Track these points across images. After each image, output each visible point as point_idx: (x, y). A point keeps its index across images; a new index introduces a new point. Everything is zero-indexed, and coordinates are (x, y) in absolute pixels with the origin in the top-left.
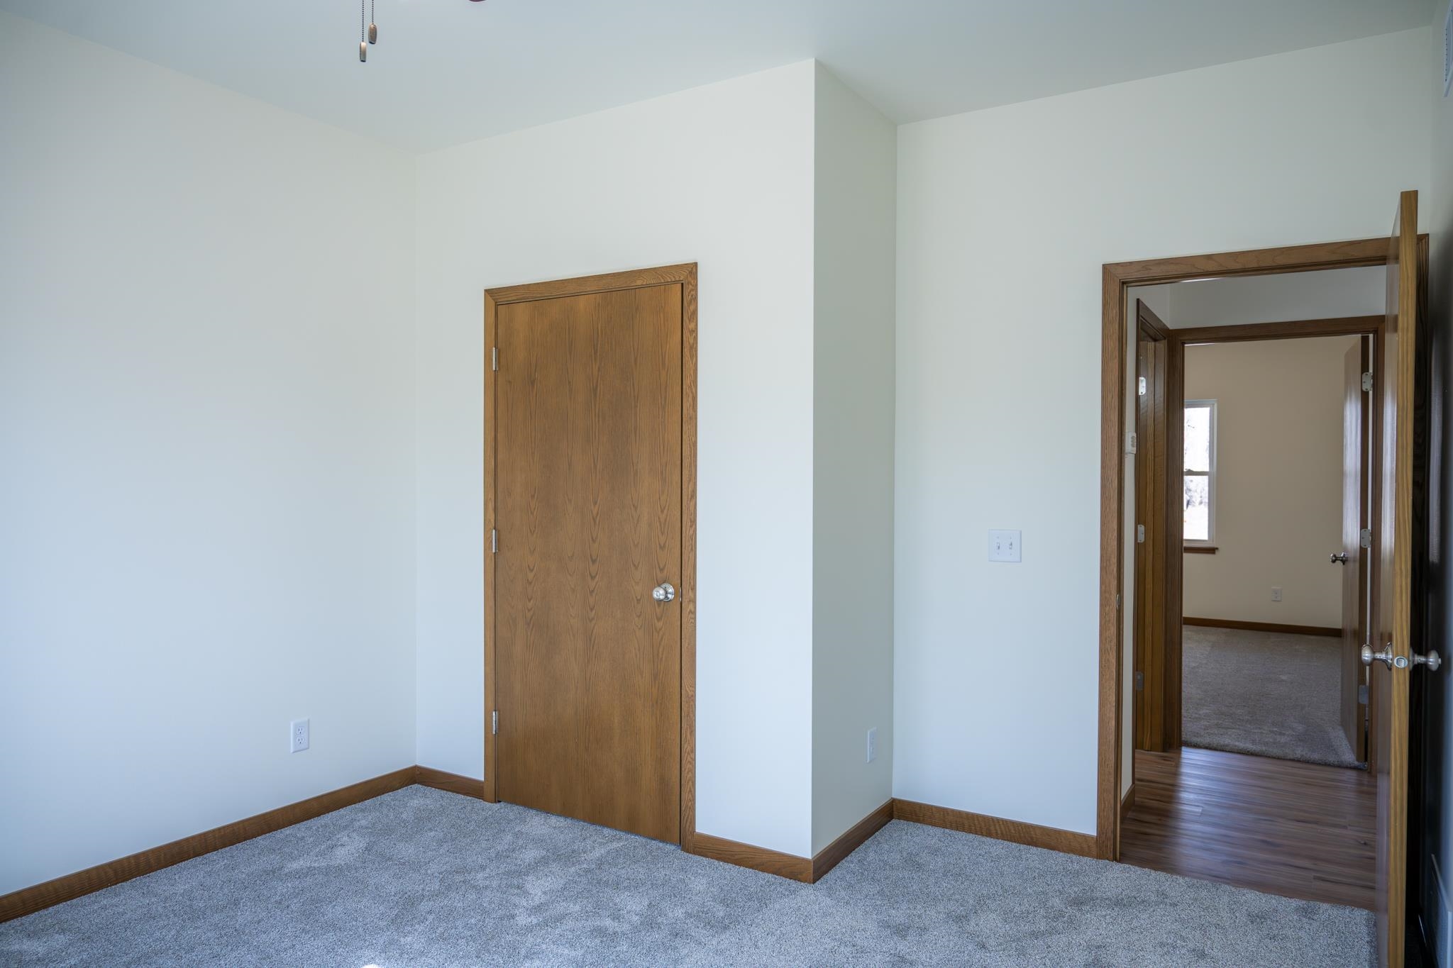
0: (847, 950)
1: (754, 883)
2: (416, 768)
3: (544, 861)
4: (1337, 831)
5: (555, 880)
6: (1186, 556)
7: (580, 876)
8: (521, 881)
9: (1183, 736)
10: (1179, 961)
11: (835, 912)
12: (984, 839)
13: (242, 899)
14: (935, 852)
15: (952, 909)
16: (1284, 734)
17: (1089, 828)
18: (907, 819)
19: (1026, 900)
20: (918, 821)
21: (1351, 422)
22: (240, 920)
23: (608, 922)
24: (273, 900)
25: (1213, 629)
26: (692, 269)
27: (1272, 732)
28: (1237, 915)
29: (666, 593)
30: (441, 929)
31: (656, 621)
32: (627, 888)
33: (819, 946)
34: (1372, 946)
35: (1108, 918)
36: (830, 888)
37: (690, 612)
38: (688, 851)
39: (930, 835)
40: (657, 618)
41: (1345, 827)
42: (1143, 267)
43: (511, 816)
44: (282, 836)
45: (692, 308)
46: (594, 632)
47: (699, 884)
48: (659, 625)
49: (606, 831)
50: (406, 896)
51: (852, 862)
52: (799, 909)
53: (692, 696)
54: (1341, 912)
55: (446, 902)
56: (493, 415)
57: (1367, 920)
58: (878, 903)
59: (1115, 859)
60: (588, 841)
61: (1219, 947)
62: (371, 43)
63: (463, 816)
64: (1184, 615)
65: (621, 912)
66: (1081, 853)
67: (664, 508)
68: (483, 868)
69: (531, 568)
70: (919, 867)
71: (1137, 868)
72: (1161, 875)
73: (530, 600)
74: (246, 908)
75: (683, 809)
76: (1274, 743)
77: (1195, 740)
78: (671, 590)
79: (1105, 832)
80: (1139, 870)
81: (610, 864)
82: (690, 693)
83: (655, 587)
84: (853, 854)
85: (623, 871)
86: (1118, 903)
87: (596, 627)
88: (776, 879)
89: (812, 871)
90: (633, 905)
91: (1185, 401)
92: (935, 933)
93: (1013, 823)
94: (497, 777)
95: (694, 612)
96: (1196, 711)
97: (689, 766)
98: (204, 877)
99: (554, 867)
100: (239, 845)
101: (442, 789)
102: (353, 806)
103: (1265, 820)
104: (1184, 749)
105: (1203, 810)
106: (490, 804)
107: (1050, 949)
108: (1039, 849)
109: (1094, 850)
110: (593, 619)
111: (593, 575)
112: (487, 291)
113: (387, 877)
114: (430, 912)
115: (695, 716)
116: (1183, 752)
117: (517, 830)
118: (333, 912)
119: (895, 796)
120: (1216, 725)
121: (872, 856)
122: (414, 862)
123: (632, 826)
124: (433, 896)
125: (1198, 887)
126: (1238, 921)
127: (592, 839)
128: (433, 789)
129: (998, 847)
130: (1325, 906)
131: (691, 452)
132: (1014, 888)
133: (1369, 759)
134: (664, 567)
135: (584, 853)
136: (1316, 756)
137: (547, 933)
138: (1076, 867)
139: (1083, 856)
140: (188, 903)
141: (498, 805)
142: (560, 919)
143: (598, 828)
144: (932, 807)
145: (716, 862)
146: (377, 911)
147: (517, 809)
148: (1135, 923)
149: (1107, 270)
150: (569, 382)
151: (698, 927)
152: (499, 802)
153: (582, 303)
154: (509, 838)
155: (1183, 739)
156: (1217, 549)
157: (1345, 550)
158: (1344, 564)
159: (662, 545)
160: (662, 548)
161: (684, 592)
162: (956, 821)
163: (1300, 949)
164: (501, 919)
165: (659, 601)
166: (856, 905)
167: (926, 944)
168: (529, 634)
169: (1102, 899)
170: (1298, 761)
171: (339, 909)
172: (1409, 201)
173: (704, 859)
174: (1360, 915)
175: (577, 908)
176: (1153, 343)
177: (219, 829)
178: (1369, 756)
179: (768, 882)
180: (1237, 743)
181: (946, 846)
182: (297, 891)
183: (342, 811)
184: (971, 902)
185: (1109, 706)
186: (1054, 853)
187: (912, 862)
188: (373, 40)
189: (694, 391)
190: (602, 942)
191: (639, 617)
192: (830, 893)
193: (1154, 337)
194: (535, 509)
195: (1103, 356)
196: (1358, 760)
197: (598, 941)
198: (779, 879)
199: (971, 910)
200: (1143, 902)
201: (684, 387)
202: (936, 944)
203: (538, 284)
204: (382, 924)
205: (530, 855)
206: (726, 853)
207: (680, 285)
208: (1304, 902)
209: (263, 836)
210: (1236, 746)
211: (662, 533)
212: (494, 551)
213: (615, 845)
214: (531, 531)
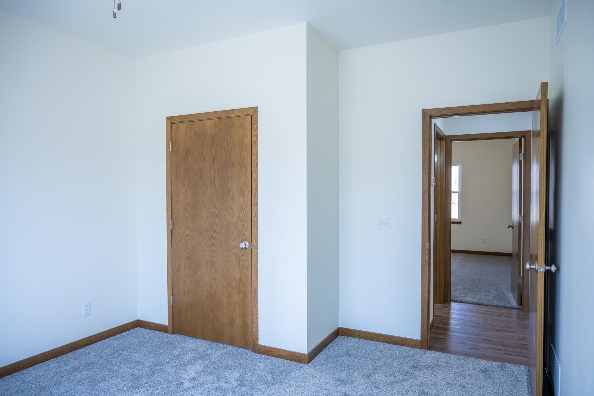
0: (323, 392)
1: (283, 365)
2: (138, 321)
3: (195, 359)
4: (512, 334)
5: (200, 367)
6: (452, 225)
7: (210, 365)
8: (185, 368)
9: (451, 298)
10: (455, 390)
11: (317, 375)
12: (376, 342)
13: (62, 381)
14: (356, 349)
15: (365, 372)
16: (490, 296)
17: (417, 336)
18: (344, 335)
19: (394, 367)
20: (349, 336)
21: (515, 173)
22: (62, 390)
23: (223, 384)
24: (76, 381)
25: (460, 254)
26: (255, 109)
27: (485, 295)
28: (476, 370)
29: (246, 245)
30: (151, 390)
31: (241, 257)
32: (231, 369)
33: (311, 391)
34: (528, 381)
35: (427, 374)
36: (315, 366)
37: (256, 253)
38: (255, 352)
39: (354, 342)
40: (241, 255)
41: (514, 332)
42: (438, 111)
43: (180, 340)
44: (80, 352)
45: (255, 126)
46: (215, 261)
47: (261, 366)
48: (242, 258)
49: (221, 345)
50: (136, 376)
51: (323, 354)
52: (302, 375)
53: (257, 288)
54: (515, 367)
55: (153, 378)
56: (170, 171)
57: (526, 370)
58: (335, 371)
59: (428, 349)
60: (213, 350)
61: (470, 384)
62: (118, 10)
63: (159, 340)
64: (452, 249)
65: (228, 380)
66: (415, 347)
67: (244, 209)
68: (168, 363)
69: (187, 235)
70: (351, 355)
71: (436, 352)
72: (446, 355)
73: (187, 249)
74: (64, 385)
75: (253, 335)
76: (486, 299)
77: (456, 299)
78: (247, 244)
79: (424, 338)
80: (437, 353)
81: (223, 359)
82: (256, 287)
83: (241, 243)
84: (323, 351)
85: (229, 362)
86: (430, 367)
87: (215, 260)
88: (292, 362)
89: (307, 359)
90: (233, 376)
91: (452, 163)
92: (358, 383)
93: (387, 336)
94: (173, 323)
95: (257, 253)
96: (456, 287)
97: (256, 317)
98: (45, 372)
99: (199, 361)
100: (61, 357)
101: (149, 329)
102: (111, 338)
103: (485, 331)
104: (452, 303)
105: (460, 327)
106: (170, 335)
107: (404, 387)
108: (398, 346)
109: (420, 345)
110: (214, 256)
111: (214, 238)
112: (167, 118)
113: (127, 368)
114: (146, 383)
115: (258, 296)
116: (451, 304)
117: (182, 346)
118: (103, 385)
119: (340, 326)
120: (464, 293)
121: (331, 351)
122: (138, 362)
123: (231, 342)
124: (147, 376)
125: (460, 359)
126: (476, 372)
127: (215, 348)
128: (146, 329)
129: (381, 346)
130: (509, 365)
131: (255, 186)
132: (389, 362)
133: (522, 305)
134: (244, 234)
135: (212, 355)
136: (502, 304)
137: (197, 390)
138: (413, 353)
139: (415, 348)
140: (38, 383)
141: (173, 336)
142: (203, 383)
143: (217, 344)
144: (355, 330)
145: (267, 356)
146: (123, 384)
147: (182, 337)
148: (437, 375)
149: (424, 112)
150: (203, 157)
151: (261, 385)
152: (175, 334)
153: (208, 122)
154: (179, 349)
155: (451, 299)
156: (462, 222)
157: (513, 223)
158: (512, 228)
159: (243, 225)
160: (244, 226)
161: (253, 245)
162: (365, 336)
163: (501, 383)
164: (177, 385)
165: (242, 249)
166: (326, 372)
167: (355, 387)
168: (187, 263)
169: (424, 366)
170: (496, 306)
171: (106, 383)
172: (544, 86)
173: (262, 355)
174: (523, 368)
175: (210, 378)
176: (440, 141)
177: (51, 351)
178: (522, 304)
179: (289, 364)
180: (472, 300)
181: (361, 346)
182: (87, 376)
183: (106, 340)
184: (372, 369)
185: (425, 287)
186: (404, 347)
187: (347, 353)
188: (119, 9)
189: (256, 161)
190: (221, 393)
191: (234, 255)
192: (315, 367)
193: (440, 138)
194: (189, 210)
195: (422, 146)
196: (518, 306)
197: (219, 392)
198: (294, 363)
199: (372, 372)
200: (440, 366)
201: (252, 159)
202: (359, 387)
203: (189, 115)
204: (125, 389)
205: (189, 356)
206: (271, 352)
207: (250, 116)
208: (501, 364)
209: (71, 353)
210: (472, 301)
211: (244, 220)
212: (171, 228)
213: (225, 351)
214: (187, 219)
